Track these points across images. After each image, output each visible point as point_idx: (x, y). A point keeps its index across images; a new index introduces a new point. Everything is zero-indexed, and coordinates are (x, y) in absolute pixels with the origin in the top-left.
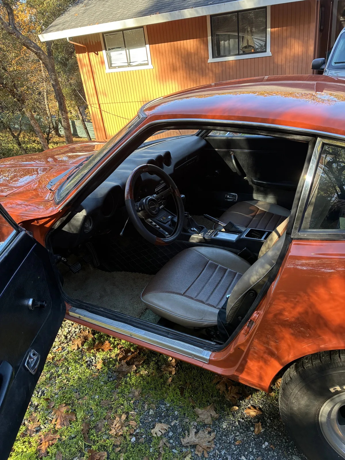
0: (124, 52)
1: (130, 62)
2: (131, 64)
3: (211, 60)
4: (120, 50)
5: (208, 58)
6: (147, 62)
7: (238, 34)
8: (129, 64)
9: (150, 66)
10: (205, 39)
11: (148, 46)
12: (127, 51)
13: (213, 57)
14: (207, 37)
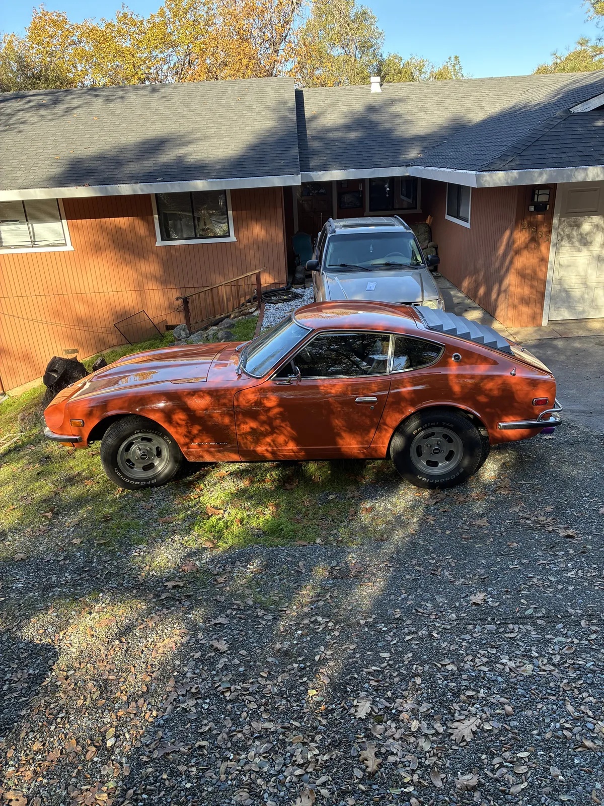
0: (24, 227)
1: (35, 241)
2: (36, 243)
3: (159, 243)
4: (18, 224)
5: (156, 241)
6: (64, 242)
7: (193, 214)
8: (34, 244)
9: (69, 248)
10: (149, 217)
11: (64, 221)
12: (30, 225)
13: (163, 240)
14: (152, 215)
